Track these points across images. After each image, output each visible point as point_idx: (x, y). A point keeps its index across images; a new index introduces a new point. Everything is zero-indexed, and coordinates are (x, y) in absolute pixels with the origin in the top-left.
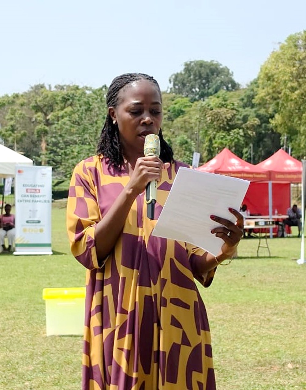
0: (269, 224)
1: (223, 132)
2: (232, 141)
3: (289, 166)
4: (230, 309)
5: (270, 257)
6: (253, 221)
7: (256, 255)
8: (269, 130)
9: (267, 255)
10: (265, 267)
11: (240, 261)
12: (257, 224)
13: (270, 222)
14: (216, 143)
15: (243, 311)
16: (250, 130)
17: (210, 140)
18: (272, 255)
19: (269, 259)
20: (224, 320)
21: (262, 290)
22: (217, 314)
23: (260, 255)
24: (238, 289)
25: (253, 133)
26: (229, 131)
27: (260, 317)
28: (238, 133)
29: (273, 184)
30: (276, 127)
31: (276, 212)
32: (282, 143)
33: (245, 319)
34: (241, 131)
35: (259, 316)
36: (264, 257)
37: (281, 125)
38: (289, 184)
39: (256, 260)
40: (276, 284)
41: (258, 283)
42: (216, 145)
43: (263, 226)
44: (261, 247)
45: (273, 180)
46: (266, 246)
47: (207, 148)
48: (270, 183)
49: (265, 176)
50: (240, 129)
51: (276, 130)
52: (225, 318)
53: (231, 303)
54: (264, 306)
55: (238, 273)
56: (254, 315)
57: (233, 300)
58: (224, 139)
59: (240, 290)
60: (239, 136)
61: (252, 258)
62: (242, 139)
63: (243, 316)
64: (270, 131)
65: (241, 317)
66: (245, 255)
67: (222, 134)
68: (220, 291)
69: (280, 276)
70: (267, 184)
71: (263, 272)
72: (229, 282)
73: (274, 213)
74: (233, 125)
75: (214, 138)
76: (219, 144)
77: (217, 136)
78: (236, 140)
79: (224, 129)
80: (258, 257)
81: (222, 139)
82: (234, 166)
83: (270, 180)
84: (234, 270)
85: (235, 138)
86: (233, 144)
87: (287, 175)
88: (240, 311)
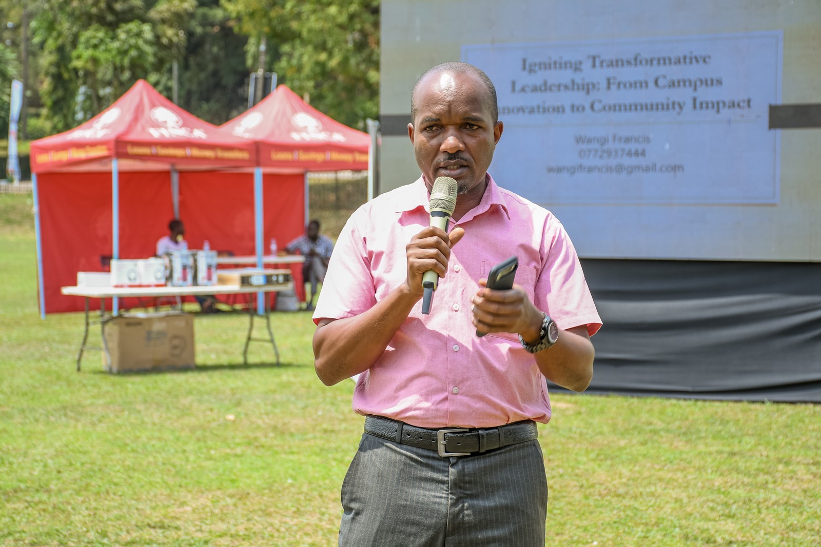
0: (277, 281)
1: (97, 30)
2: (123, 53)
3: (305, 129)
4: (235, 505)
5: (278, 365)
6: (236, 274)
7: (240, 360)
8: (212, 25)
9: (270, 358)
10: (274, 392)
11: (203, 377)
12: (245, 281)
13: (277, 275)
14: (79, 57)
15: (272, 510)
16: (171, 26)
17: (61, 50)
18: (282, 360)
19: (276, 370)
20: (232, 536)
21: (292, 453)
22: (208, 522)
23: (252, 359)
24: (228, 451)
25: (177, 35)
26: (112, 27)
27: (318, 522)
28: (139, 35)
29: (266, 177)
30: (239, 19)
31: (274, 247)
32: (249, 62)
33: (283, 529)
34: (147, 28)
35: (314, 520)
36: (262, 365)
37: (252, 15)
38: (302, 177)
39: (243, 373)
40: (318, 435)
41: (272, 435)
42: (78, 64)
43: (259, 286)
44: (257, 340)
45: (265, 165)
46: (268, 337)
47: (53, 70)
48: (258, 173)
49: (244, 155)
50: (144, 21)
51: (240, 29)
52: (233, 531)
53: (231, 491)
54: (315, 494)
55: (211, 410)
56: (304, 520)
57: (233, 481)
58: (102, 47)
59: (236, 455)
60: (140, 42)
61: (232, 367)
62: (149, 49)
63: (276, 522)
64: (216, 29)
65: (271, 525)
66: (212, 360)
67: (95, 33)
68: (187, 460)
69: (320, 413)
70: (251, 176)
71: (274, 406)
72: (199, 433)
73: (267, 251)
74: (124, 12)
75: (74, 43)
76: (87, 62)
77: (82, 39)
78: (133, 53)
79: (101, 20)
80: (246, 366)
81: (95, 47)
82: (166, 128)
83: (258, 164)
84: (200, 402)
85: (131, 47)
86: (126, 62)
87: (301, 154)
88: (263, 511)
